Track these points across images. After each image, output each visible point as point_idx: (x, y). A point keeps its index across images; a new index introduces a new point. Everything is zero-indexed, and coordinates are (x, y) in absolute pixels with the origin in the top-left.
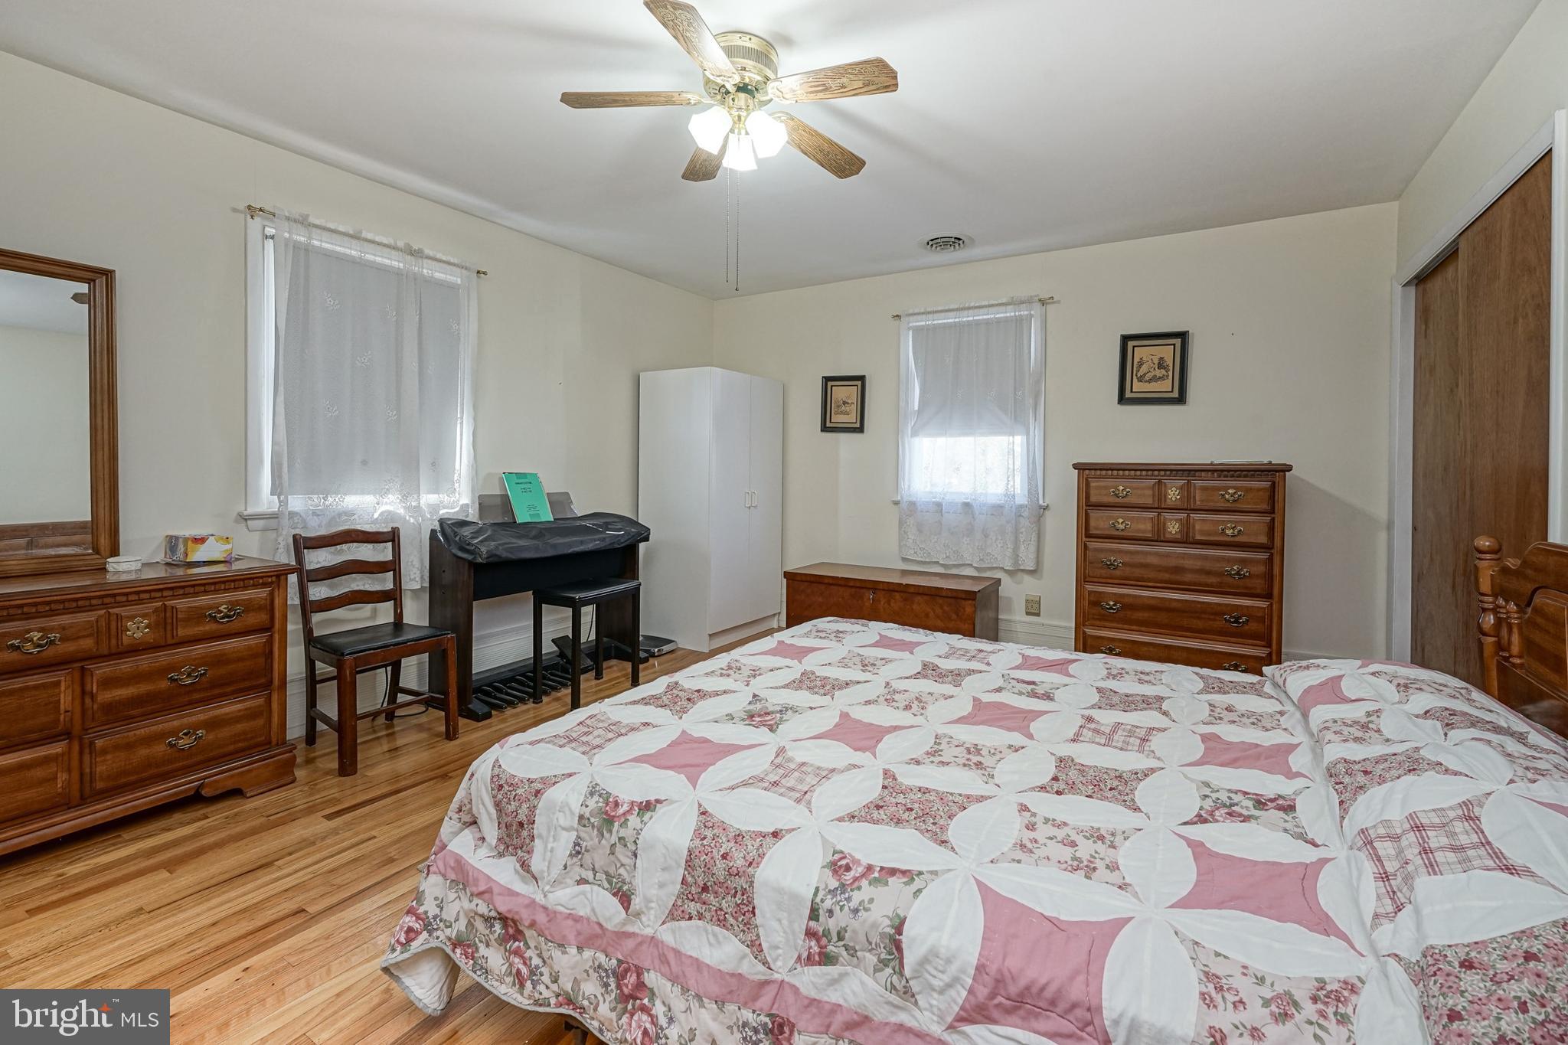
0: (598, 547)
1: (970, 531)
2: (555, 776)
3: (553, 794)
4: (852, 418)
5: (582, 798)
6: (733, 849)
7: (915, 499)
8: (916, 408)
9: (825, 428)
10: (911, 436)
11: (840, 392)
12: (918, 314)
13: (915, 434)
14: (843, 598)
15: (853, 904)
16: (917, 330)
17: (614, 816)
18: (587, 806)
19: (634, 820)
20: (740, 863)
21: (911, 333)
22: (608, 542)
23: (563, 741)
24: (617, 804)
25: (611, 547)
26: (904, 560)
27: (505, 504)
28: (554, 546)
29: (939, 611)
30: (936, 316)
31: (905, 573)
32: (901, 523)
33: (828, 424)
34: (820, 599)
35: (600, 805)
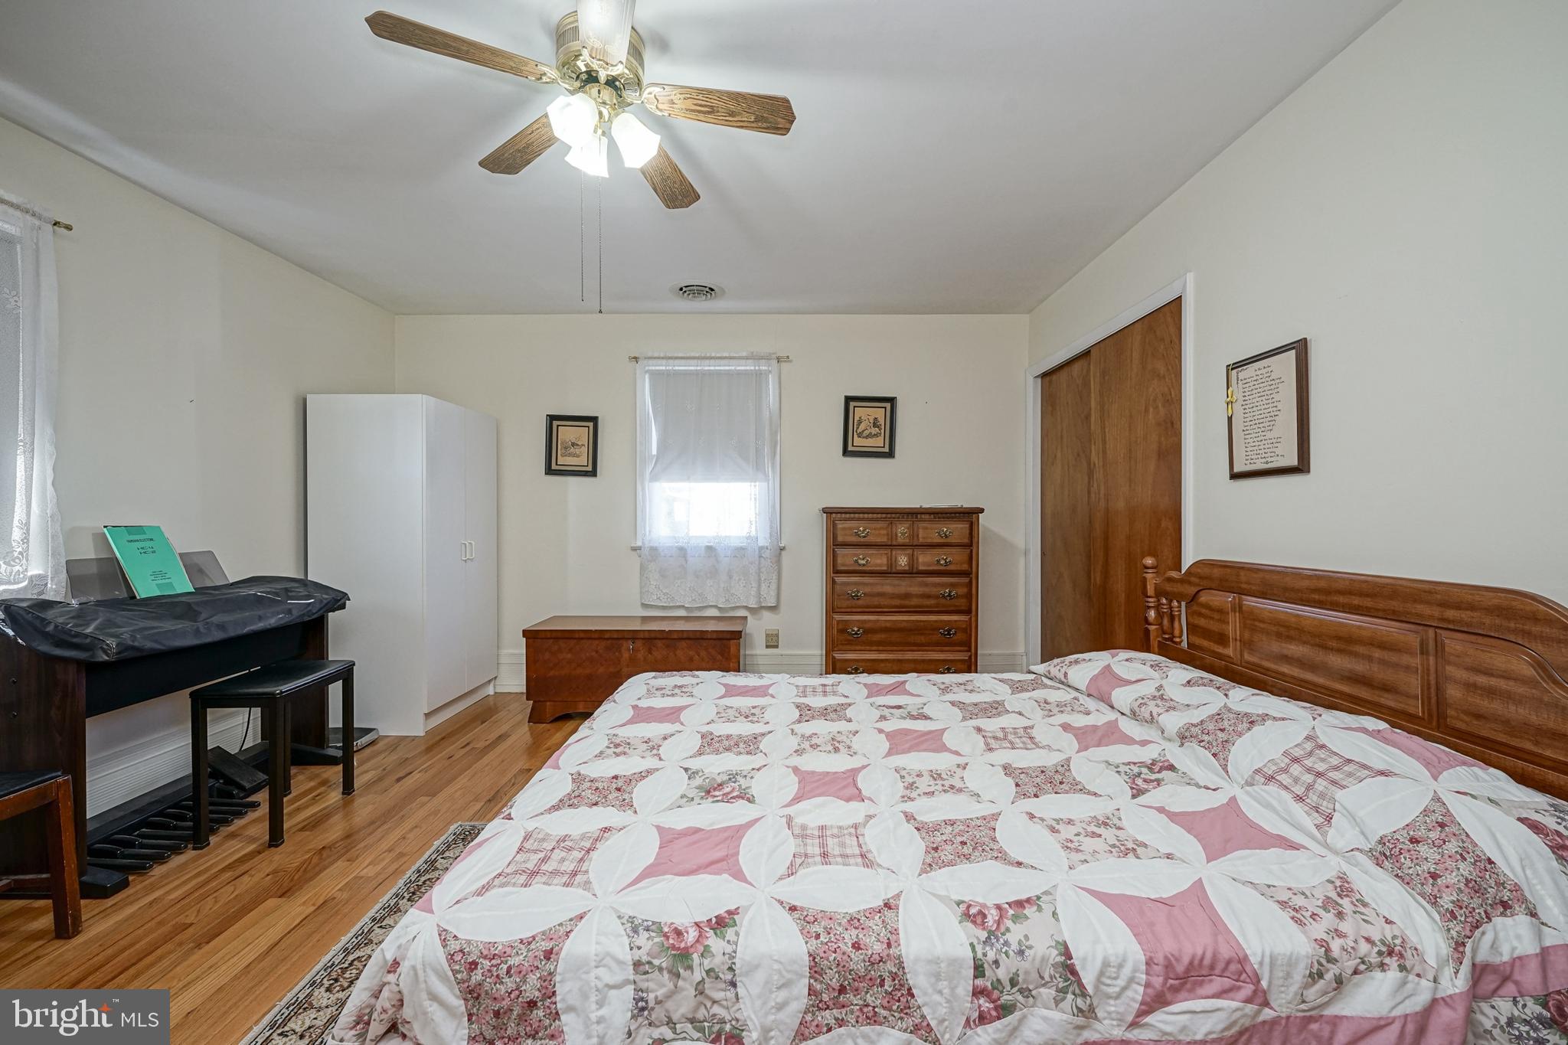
0: (282, 622)
1: (714, 573)
2: (561, 925)
3: (571, 949)
4: (582, 460)
5: (626, 941)
6: (861, 936)
7: (655, 545)
8: (654, 452)
9: (549, 471)
10: (650, 481)
11: (567, 433)
12: (659, 358)
13: (655, 478)
14: (597, 652)
15: (1015, 946)
16: (653, 374)
17: (686, 949)
18: (639, 948)
19: (714, 942)
20: (879, 948)
21: (647, 376)
22: (295, 613)
23: (522, 879)
24: (679, 933)
25: (298, 621)
26: (645, 606)
28: (221, 627)
29: (703, 653)
30: (677, 362)
31: (645, 619)
32: (643, 568)
33: (554, 467)
34: (569, 656)
35: (657, 940)
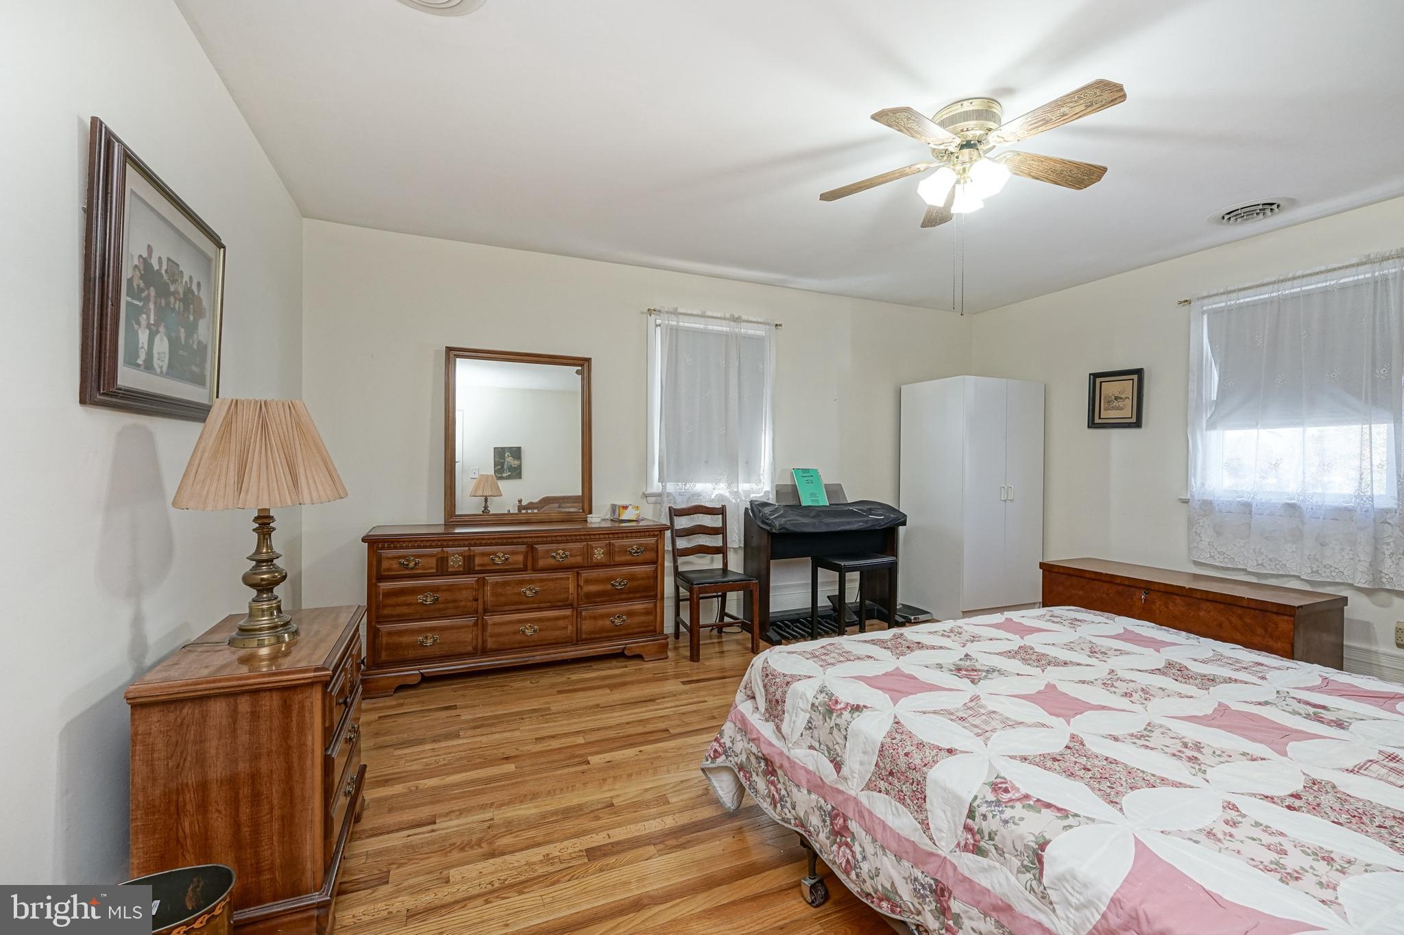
0: (860, 528)
1: (1297, 536)
2: (800, 675)
3: (797, 686)
4: (1127, 412)
5: (815, 693)
6: (914, 751)
7: (1211, 498)
8: (1214, 397)
9: (1092, 424)
10: (1207, 430)
11: (1113, 388)
12: (1217, 295)
13: (1212, 425)
14: (1108, 594)
15: (1004, 816)
16: (1214, 313)
17: (834, 709)
18: (817, 698)
19: (846, 715)
20: (917, 762)
21: (1205, 317)
22: (870, 524)
23: (809, 656)
24: (837, 702)
25: (872, 528)
26: (1196, 563)
27: (794, 491)
28: (827, 525)
29: (1234, 620)
30: (1241, 294)
31: (1196, 577)
32: (1191, 523)
33: (1097, 420)
34: (1081, 593)
35: (826, 700)
